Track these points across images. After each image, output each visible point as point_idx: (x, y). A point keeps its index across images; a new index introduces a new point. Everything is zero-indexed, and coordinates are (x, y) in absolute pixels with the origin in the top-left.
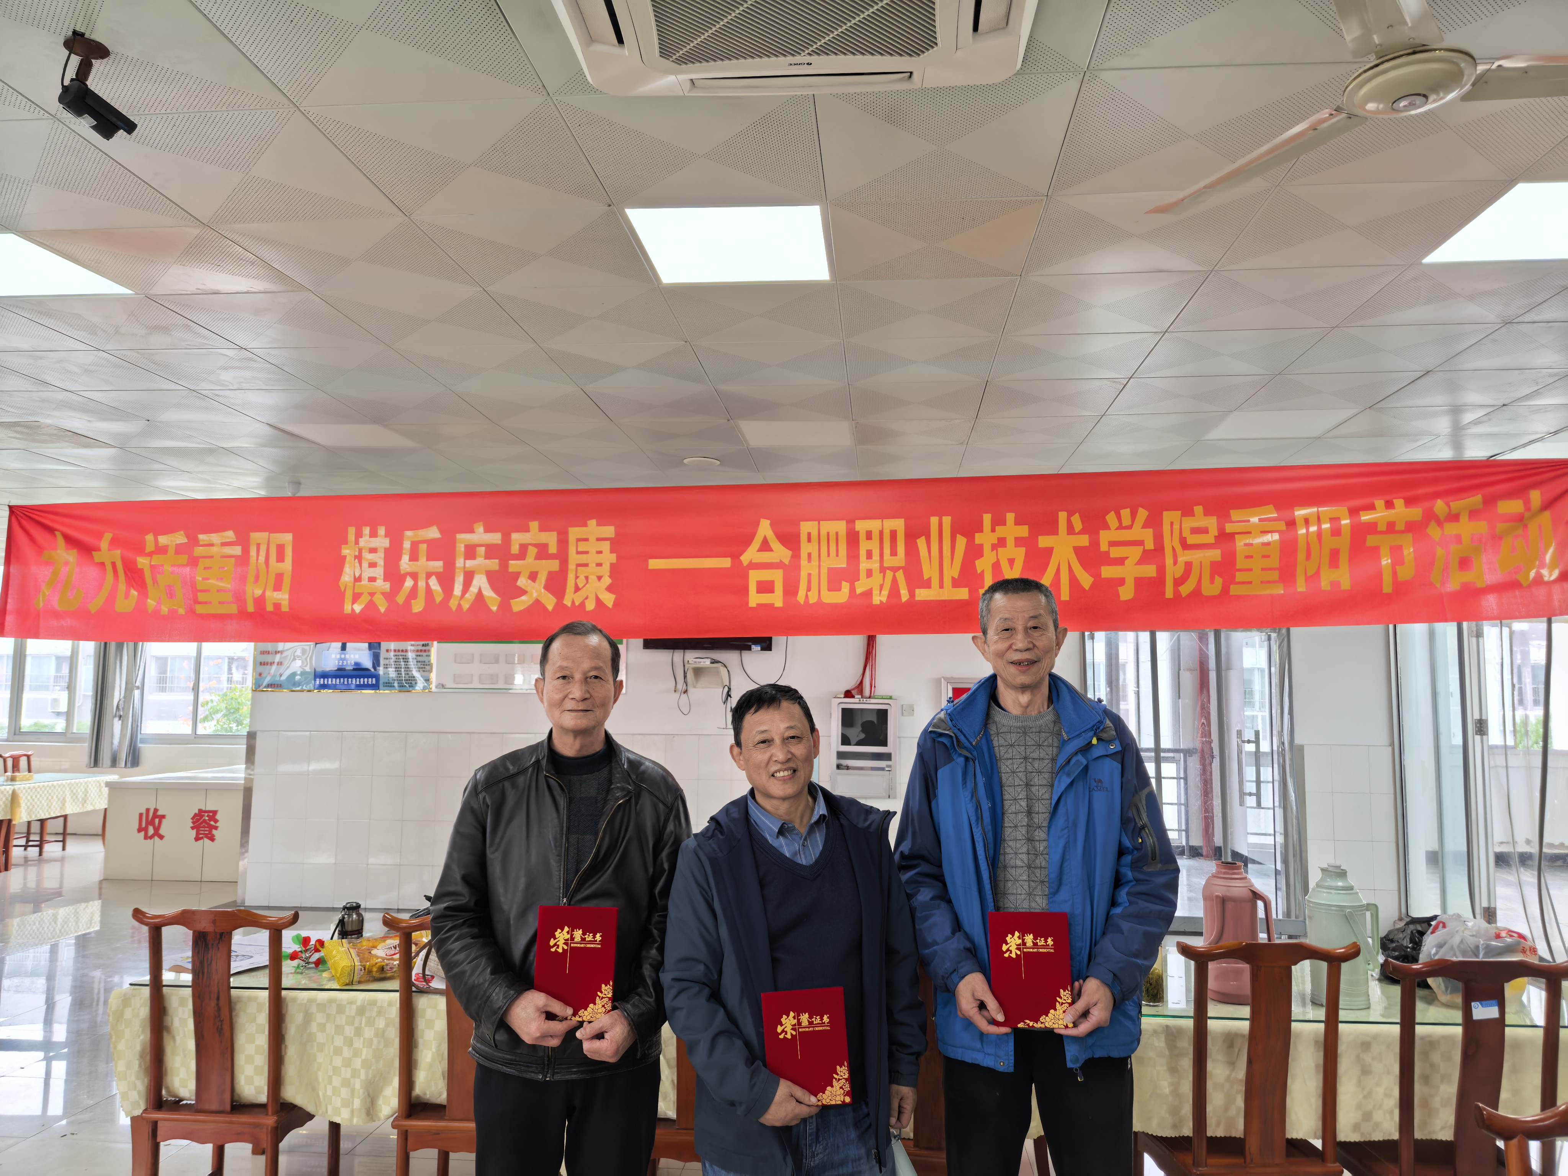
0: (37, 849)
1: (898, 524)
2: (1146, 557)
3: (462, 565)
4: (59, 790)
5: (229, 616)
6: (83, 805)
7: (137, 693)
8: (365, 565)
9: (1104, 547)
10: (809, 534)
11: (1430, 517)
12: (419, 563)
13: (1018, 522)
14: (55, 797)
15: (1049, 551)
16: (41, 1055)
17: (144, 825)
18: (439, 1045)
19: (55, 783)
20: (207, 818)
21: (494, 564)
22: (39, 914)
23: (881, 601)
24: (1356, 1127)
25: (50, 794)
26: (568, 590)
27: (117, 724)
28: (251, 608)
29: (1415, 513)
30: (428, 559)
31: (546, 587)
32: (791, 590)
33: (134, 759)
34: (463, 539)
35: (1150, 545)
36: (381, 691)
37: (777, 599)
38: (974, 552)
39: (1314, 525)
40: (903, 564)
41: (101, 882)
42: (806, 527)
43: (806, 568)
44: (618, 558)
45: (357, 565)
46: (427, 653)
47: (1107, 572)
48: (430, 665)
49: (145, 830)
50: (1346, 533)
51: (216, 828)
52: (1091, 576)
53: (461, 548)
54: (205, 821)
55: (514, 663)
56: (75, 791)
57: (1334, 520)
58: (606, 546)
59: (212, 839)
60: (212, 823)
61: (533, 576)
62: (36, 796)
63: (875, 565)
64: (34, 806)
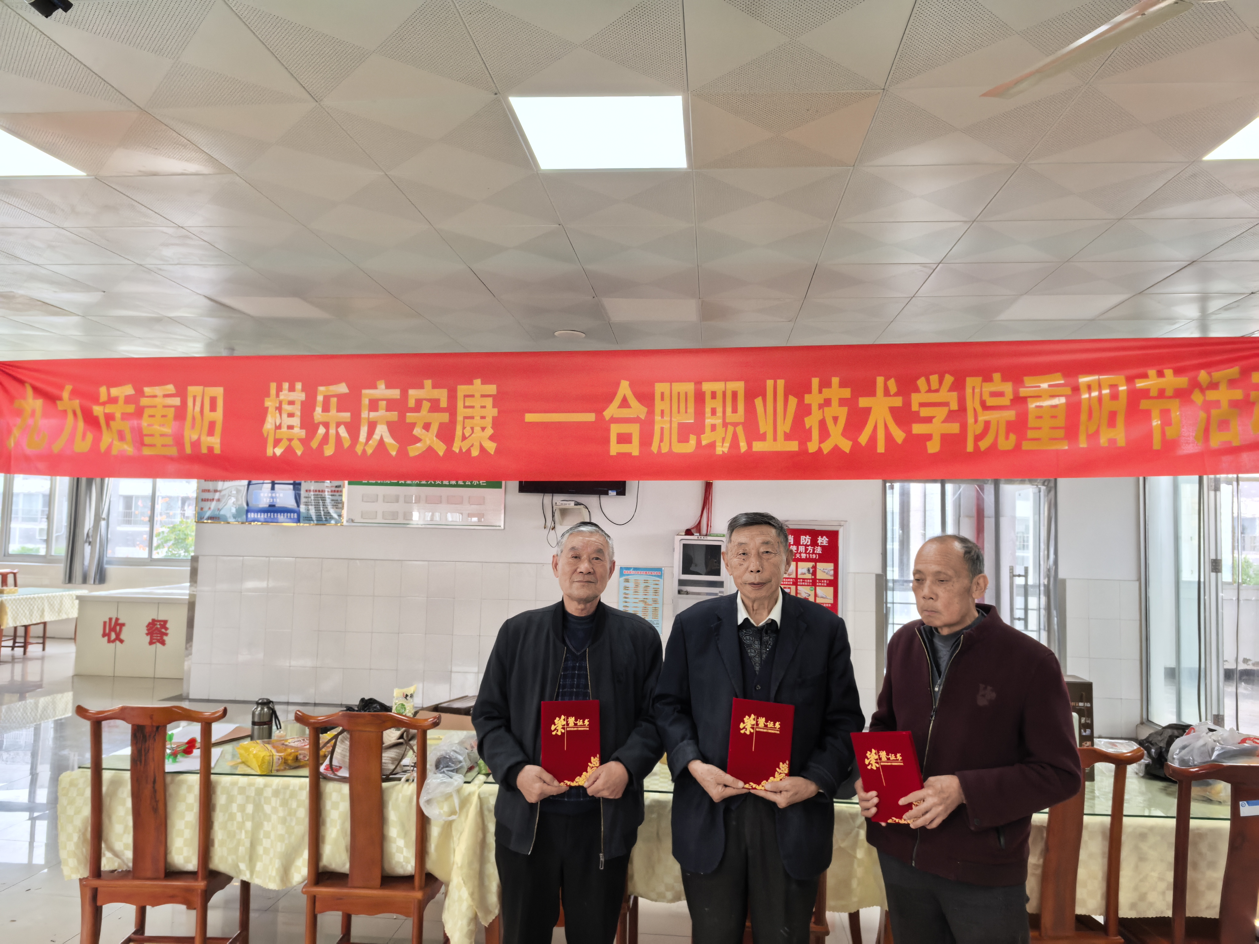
0: (22, 649)
1: (739, 386)
2: (952, 416)
3: (367, 416)
4: (39, 602)
5: (171, 459)
6: (59, 614)
7: (103, 523)
8: (285, 416)
9: (915, 407)
10: (662, 394)
11: (1195, 385)
12: (330, 414)
13: (842, 385)
14: (35, 607)
15: (868, 411)
16: (26, 815)
17: (107, 631)
18: (343, 823)
19: (36, 596)
20: (159, 626)
21: (393, 416)
22: (24, 702)
23: (723, 452)
24: (1133, 906)
25: (31, 605)
26: (456, 439)
27: (87, 549)
28: (188, 450)
29: (1183, 381)
30: (337, 411)
31: (437, 436)
32: (646, 440)
33: (101, 577)
34: (368, 394)
35: (954, 406)
36: (302, 524)
37: (634, 449)
38: (804, 410)
39: (1095, 391)
40: (742, 420)
41: (73, 676)
42: (660, 388)
43: (659, 423)
44: (499, 412)
45: (278, 415)
46: (339, 493)
47: (918, 429)
48: (342, 503)
49: (109, 635)
50: (1123, 398)
51: (166, 634)
52: (904, 431)
53: (365, 402)
54: (157, 628)
55: (412, 503)
56: (52, 603)
57: (1113, 387)
58: (489, 402)
59: (163, 643)
60: (163, 630)
61: (427, 427)
62: (20, 606)
63: (718, 421)
64: (18, 615)
